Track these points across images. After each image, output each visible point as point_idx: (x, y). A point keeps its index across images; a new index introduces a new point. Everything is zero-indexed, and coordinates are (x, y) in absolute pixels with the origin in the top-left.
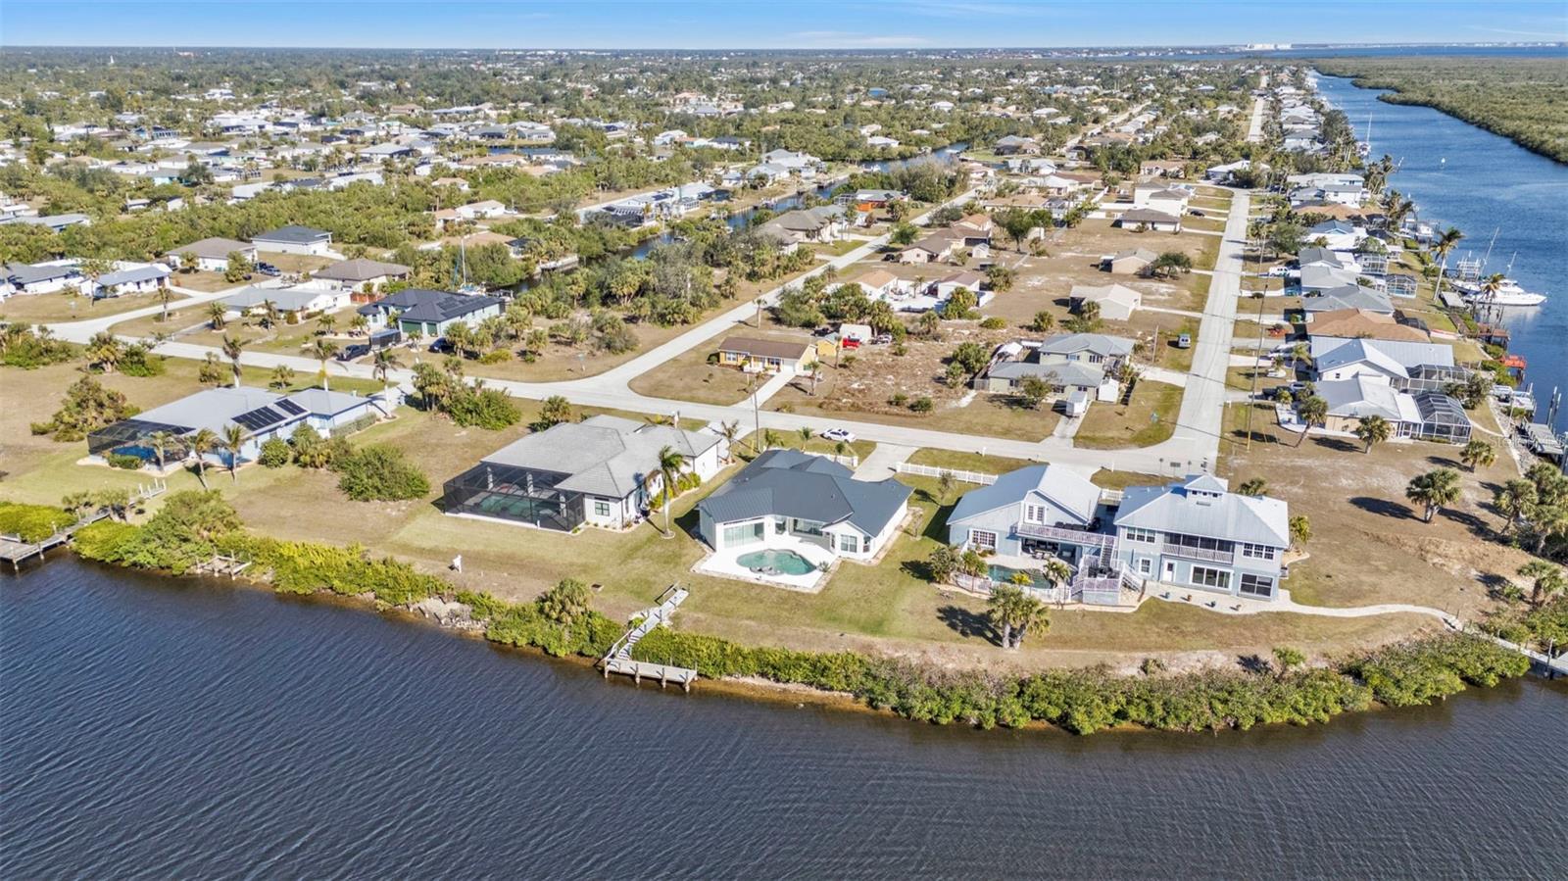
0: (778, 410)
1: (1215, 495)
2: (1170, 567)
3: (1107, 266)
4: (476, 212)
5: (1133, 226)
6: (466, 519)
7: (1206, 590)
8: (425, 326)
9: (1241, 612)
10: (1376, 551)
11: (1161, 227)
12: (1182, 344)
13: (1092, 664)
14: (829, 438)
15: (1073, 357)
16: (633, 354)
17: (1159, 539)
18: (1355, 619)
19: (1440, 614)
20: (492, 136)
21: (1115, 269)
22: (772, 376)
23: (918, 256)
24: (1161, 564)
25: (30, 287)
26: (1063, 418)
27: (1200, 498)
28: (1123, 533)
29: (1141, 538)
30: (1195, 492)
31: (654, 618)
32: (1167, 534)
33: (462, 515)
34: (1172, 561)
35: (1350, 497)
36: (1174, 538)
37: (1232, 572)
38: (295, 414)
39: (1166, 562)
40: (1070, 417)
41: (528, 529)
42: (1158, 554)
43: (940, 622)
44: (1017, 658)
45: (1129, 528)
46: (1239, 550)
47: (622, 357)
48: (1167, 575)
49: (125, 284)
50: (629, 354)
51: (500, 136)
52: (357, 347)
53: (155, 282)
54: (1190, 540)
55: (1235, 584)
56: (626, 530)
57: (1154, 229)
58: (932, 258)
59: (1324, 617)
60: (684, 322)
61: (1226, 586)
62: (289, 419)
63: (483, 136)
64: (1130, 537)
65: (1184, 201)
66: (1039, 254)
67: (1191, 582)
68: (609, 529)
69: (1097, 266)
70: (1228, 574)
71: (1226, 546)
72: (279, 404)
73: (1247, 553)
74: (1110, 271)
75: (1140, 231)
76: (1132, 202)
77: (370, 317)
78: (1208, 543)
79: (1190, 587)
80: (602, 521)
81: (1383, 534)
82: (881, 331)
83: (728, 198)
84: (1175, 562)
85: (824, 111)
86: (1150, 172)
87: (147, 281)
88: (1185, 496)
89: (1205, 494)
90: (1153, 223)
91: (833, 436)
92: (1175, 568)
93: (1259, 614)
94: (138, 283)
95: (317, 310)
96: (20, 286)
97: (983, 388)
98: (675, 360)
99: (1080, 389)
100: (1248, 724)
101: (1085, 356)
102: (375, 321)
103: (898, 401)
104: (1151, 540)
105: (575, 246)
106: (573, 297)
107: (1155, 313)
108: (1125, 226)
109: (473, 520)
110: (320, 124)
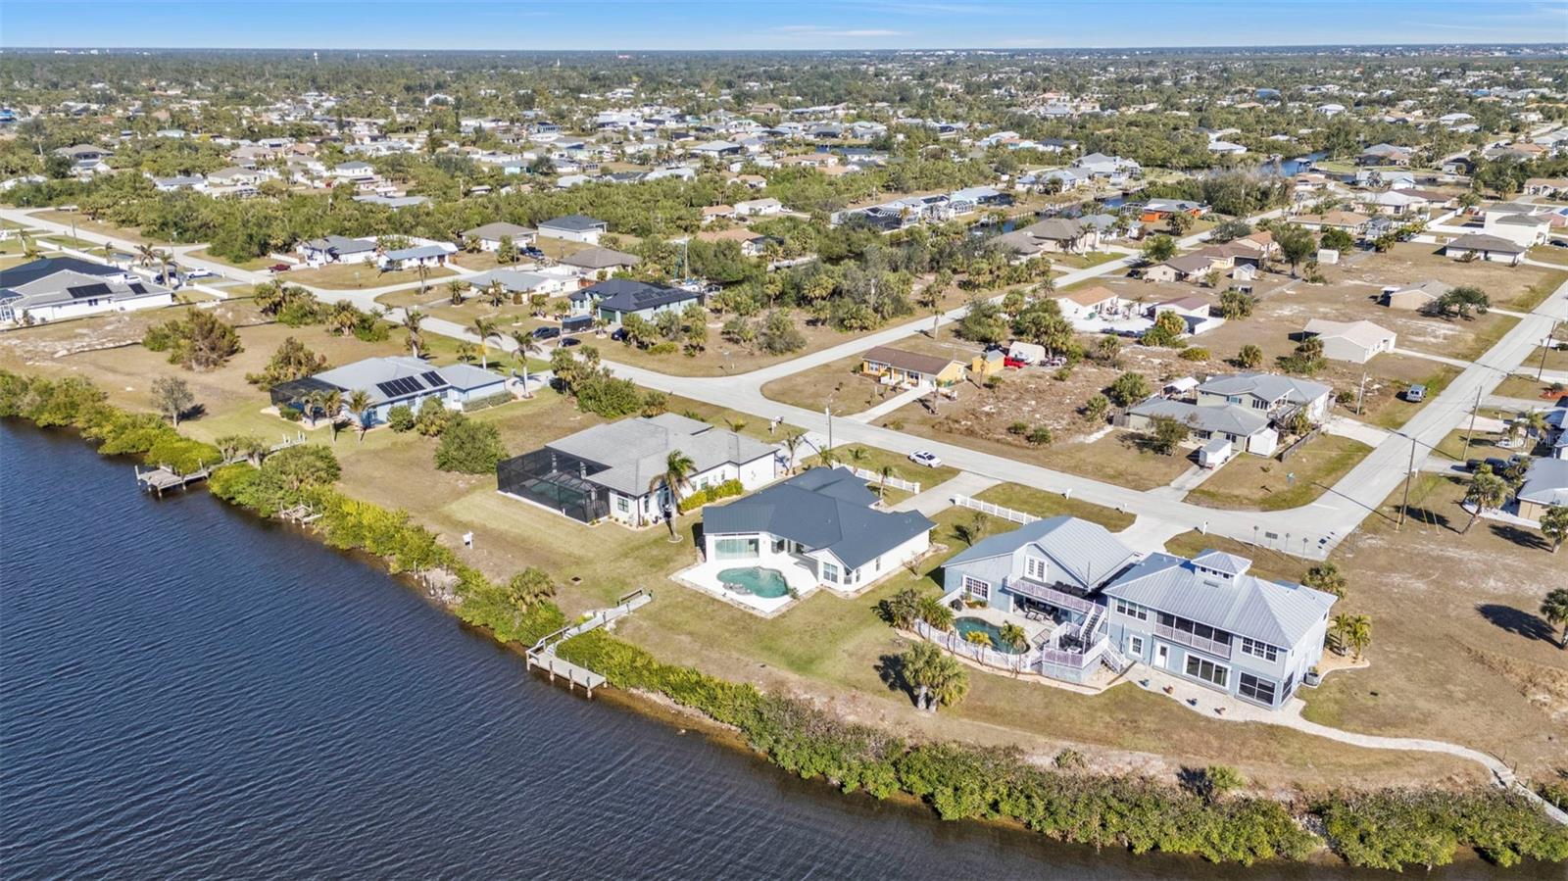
0: (885, 426)
1: (1226, 576)
2: (1163, 651)
3: (1385, 300)
4: (751, 209)
5: (1459, 254)
6: (511, 499)
7: (1200, 684)
8: (618, 314)
9: (1225, 716)
10: (1467, 675)
11: (1494, 257)
12: (1410, 397)
13: (1002, 743)
14: (914, 461)
15: (1235, 400)
16: (793, 356)
17: (1152, 616)
18: (1370, 750)
19: (1491, 763)
20: (826, 135)
21: (1393, 303)
22: (906, 390)
23: (1165, 273)
24: (1153, 646)
25: (343, 257)
26: (1196, 467)
27: (1209, 576)
28: (1113, 604)
29: (1131, 613)
30: (1204, 570)
31: (600, 618)
32: (1159, 613)
33: (510, 495)
34: (1165, 645)
35: (1482, 603)
36: (1167, 619)
37: (1230, 668)
38: (435, 385)
39: (1158, 645)
40: (1202, 467)
41: (556, 516)
42: (1150, 634)
43: (874, 671)
44: (924, 723)
45: (1120, 600)
46: (1238, 644)
47: (780, 357)
48: (1159, 660)
49: (410, 259)
50: (789, 355)
51: (834, 136)
52: (547, 330)
53: (436, 259)
54: (1185, 624)
55: (1232, 682)
56: (641, 529)
57: (1487, 259)
58: (1181, 277)
59: (1329, 740)
60: (863, 328)
61: (1224, 684)
62: (428, 390)
63: (818, 135)
64: (1121, 609)
65: (1544, 228)
66: (1314, 280)
67: (1184, 672)
68: (627, 526)
69: (1375, 298)
70: (1226, 670)
71: (1224, 637)
72: (425, 375)
73: (1247, 650)
74: (1388, 305)
75: (1467, 260)
76: (1482, 226)
77: (578, 303)
78: (1204, 631)
79: (1183, 678)
80: (623, 516)
81: (1489, 654)
82: (1056, 352)
83: (1010, 203)
84: (1168, 646)
85: (1187, 114)
86: (1536, 191)
87: (429, 258)
88: (1193, 572)
89: (1215, 573)
90: (1486, 252)
91: (917, 459)
92: (1168, 651)
93: (1246, 723)
94: (422, 259)
95: (543, 292)
96: (335, 256)
97: (1122, 425)
98: (827, 365)
99: (1228, 437)
100: (1141, 848)
101: (1248, 400)
102: (582, 306)
103: (1015, 430)
104: (1142, 616)
105: (816, 246)
106: (769, 297)
107: (1406, 358)
108: (1450, 253)
109: (517, 501)
110: (684, 121)
